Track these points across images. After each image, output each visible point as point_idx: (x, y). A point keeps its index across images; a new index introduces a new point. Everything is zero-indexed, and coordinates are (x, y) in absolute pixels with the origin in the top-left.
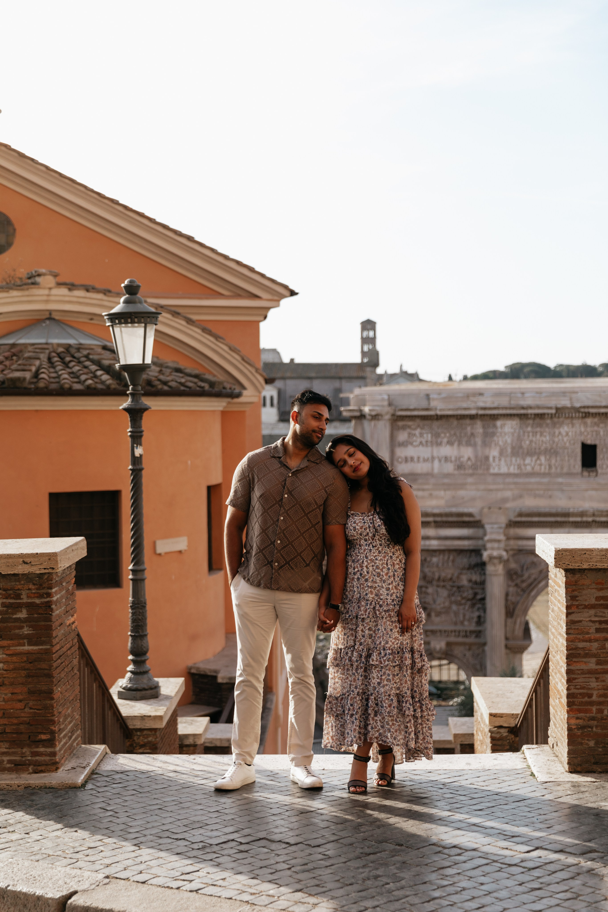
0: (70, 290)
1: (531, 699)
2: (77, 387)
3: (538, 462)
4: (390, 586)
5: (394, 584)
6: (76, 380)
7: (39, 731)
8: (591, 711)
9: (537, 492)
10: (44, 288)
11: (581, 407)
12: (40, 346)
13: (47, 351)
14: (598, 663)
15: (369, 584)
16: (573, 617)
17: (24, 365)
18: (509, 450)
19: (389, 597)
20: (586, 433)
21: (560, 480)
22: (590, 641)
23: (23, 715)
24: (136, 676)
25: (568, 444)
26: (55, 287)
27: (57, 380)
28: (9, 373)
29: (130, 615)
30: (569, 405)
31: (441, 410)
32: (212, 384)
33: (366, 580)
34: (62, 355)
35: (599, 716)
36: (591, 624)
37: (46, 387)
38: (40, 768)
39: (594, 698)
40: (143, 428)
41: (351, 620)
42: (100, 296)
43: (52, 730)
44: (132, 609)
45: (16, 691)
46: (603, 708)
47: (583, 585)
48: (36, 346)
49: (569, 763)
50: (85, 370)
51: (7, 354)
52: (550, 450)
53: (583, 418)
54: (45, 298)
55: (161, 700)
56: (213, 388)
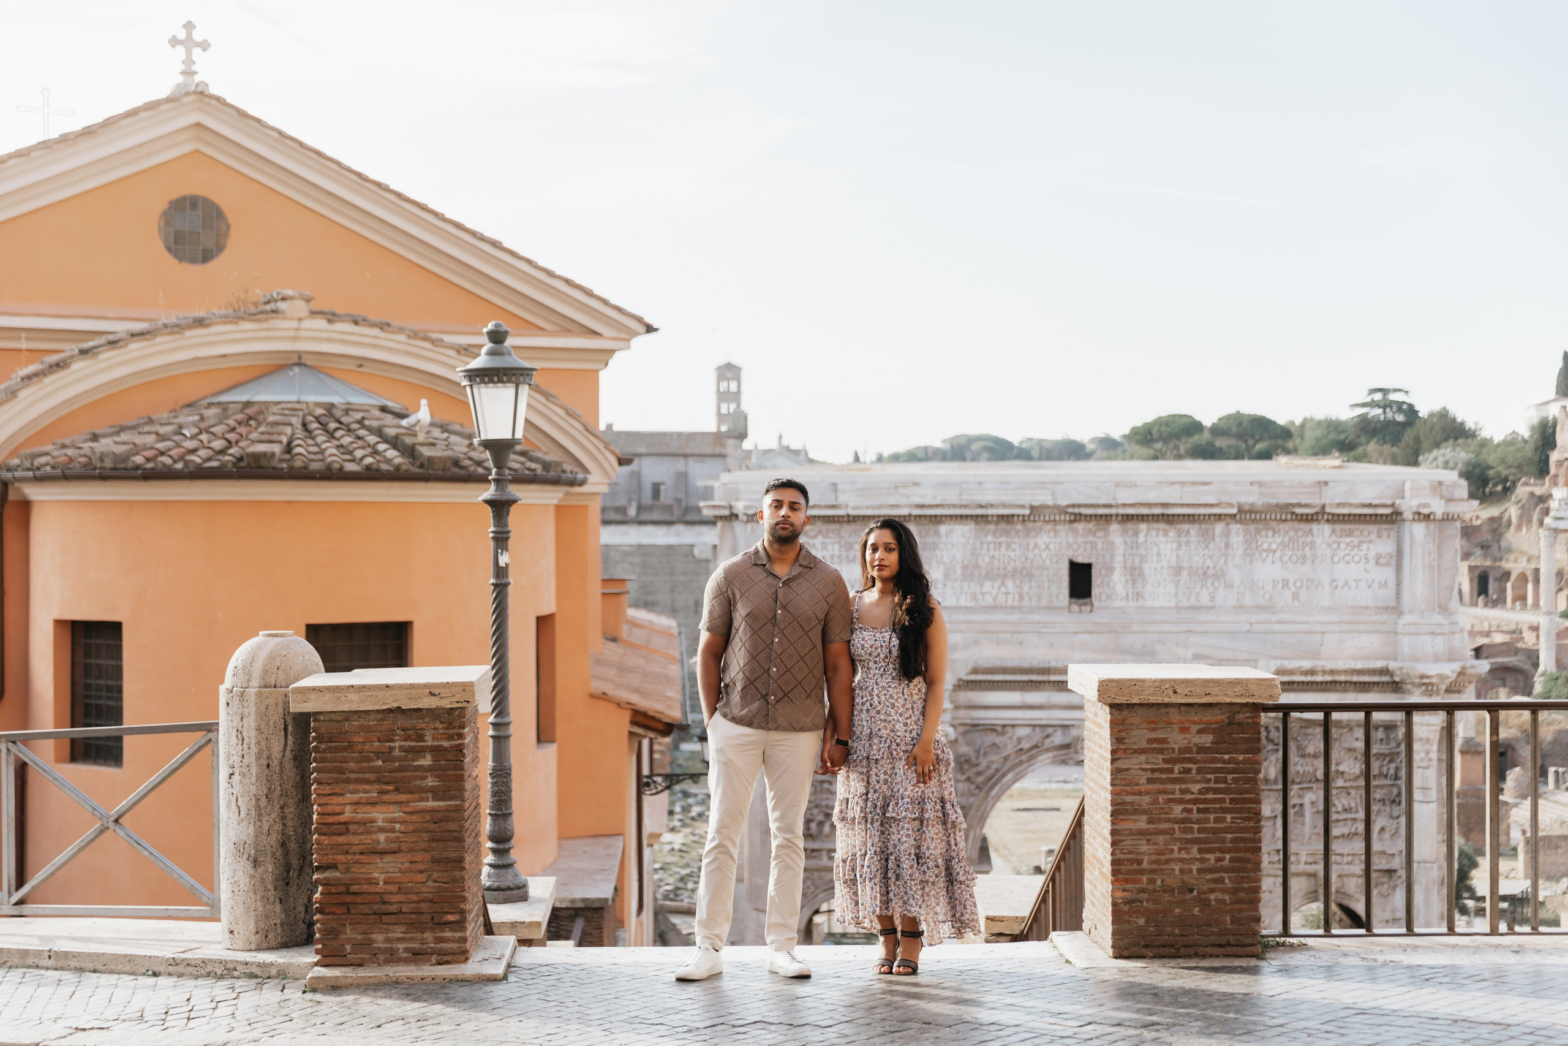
0: (330, 321)
1: (1047, 891)
2: (350, 467)
3: (1003, 589)
4: (909, 721)
5: (914, 718)
6: (347, 457)
7: (446, 910)
8: (1140, 881)
9: (1001, 636)
10: (292, 319)
11: (1068, 506)
12: (289, 406)
13: (300, 413)
14: (1150, 822)
15: (882, 717)
16: (1120, 764)
17: (269, 434)
18: (959, 571)
19: (907, 735)
20: (1075, 546)
21: (1036, 617)
22: (1140, 793)
23: (424, 890)
24: (497, 871)
25: (1048, 562)
26: (309, 318)
27: (320, 456)
28: (249, 446)
29: (489, 785)
30: (1050, 503)
31: (854, 508)
32: (547, 466)
33: (878, 712)
34: (323, 420)
35: (1151, 887)
36: (1141, 773)
37: (305, 468)
38: (445, 958)
39: (1145, 865)
40: (510, 528)
41: (861, 761)
42: (375, 332)
43: (461, 909)
44: (493, 778)
45: (416, 859)
46: (1155, 877)
47: (1132, 724)
48: (283, 406)
49: (1113, 947)
50: (360, 443)
51: (239, 417)
52: (1021, 571)
53: (1071, 522)
54: (292, 333)
55: (532, 904)
56: (548, 471)
